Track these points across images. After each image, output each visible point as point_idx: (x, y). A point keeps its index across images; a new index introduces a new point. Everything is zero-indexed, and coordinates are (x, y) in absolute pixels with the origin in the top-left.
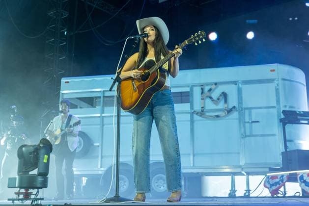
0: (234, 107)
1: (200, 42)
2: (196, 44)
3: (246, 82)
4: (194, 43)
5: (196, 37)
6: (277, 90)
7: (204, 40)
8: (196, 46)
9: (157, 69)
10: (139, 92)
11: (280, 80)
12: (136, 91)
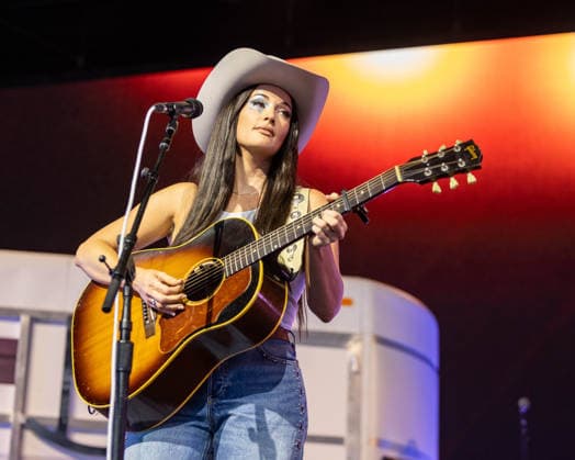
2: (436, 188)
9: (257, 261)
10: (162, 341)
11: (368, 339)
12: (153, 334)
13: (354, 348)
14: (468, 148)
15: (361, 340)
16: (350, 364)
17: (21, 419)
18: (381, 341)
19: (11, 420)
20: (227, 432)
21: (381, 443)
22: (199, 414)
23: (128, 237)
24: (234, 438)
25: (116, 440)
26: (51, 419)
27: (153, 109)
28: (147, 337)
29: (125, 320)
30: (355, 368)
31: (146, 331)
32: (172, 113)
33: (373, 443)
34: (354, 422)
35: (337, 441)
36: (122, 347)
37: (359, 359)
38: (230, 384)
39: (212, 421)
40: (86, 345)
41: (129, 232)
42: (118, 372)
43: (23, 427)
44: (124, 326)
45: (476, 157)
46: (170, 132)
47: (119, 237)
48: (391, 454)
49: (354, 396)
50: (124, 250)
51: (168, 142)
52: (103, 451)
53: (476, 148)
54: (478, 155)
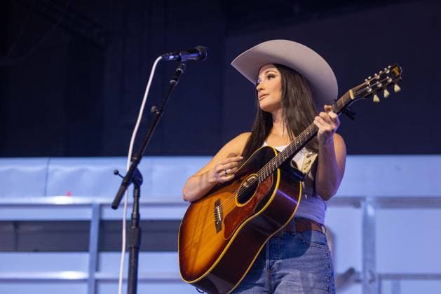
0: (351, 271)
1: (386, 93)
2: (376, 98)
3: (389, 202)
4: (371, 95)
5: (375, 80)
7: (397, 88)
8: (376, 103)
9: (276, 170)
10: (225, 233)
12: (221, 230)
14: (395, 70)
22: (257, 282)
27: (160, 58)
28: (217, 232)
31: (217, 228)
38: (282, 261)
39: (271, 286)
40: (187, 245)
45: (398, 74)
53: (399, 68)
54: (399, 72)
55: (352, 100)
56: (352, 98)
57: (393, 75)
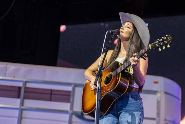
1: (164, 48)
2: (160, 50)
4: (158, 48)
5: (161, 42)
6: (159, 102)
7: (168, 46)
8: (160, 52)
9: (119, 73)
11: (163, 92)
13: (159, 95)
14: (168, 38)
15: (160, 93)
16: (158, 99)
17: (72, 112)
18: (166, 93)
19: (69, 112)
20: (121, 117)
21: (165, 120)
23: (100, 65)
24: (123, 118)
25: (97, 118)
26: (79, 112)
27: (107, 32)
29: (100, 87)
30: (159, 100)
32: (112, 33)
33: (163, 120)
34: (158, 114)
35: (154, 119)
36: (99, 95)
37: (160, 97)
38: (121, 104)
41: (101, 64)
42: (98, 101)
43: (72, 114)
44: (99, 89)
45: (169, 40)
46: (112, 38)
47: (98, 65)
48: (168, 123)
49: (158, 107)
50: (99, 69)
51: (111, 41)
52: (94, 121)
53: (170, 37)
54: (170, 39)
55: (150, 49)
56: (150, 48)
57: (167, 40)
